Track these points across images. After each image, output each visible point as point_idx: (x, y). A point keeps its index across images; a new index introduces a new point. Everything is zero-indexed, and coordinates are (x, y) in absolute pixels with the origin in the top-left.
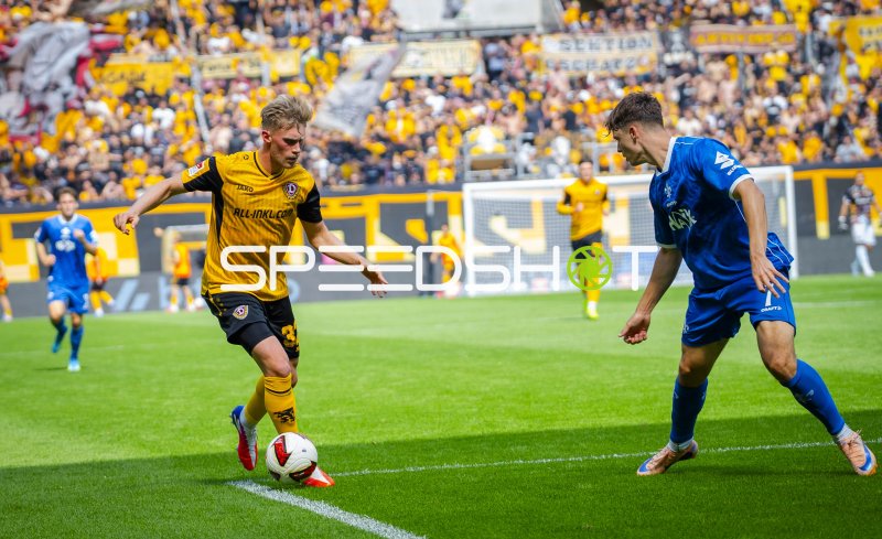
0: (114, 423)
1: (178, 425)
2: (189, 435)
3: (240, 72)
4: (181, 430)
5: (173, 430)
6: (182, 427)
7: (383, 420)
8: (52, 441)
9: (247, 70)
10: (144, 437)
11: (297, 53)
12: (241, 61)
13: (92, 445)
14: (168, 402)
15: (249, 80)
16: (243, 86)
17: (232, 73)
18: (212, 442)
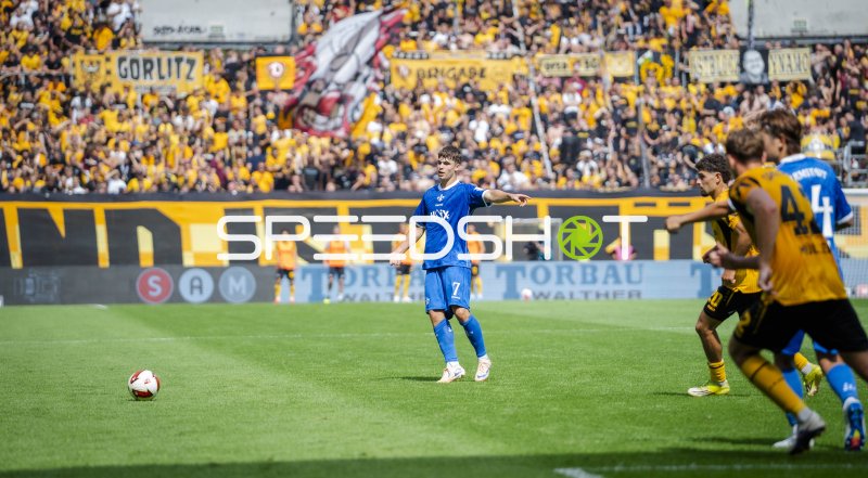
0: (446, 406)
1: (508, 411)
2: (519, 421)
3: (576, 72)
4: (511, 416)
5: (504, 416)
6: (512, 413)
7: (709, 417)
8: (387, 421)
9: (583, 71)
10: (476, 421)
11: (631, 55)
12: (578, 62)
13: (426, 427)
14: (498, 389)
15: (584, 80)
16: (577, 85)
17: (569, 72)
18: (542, 429)
